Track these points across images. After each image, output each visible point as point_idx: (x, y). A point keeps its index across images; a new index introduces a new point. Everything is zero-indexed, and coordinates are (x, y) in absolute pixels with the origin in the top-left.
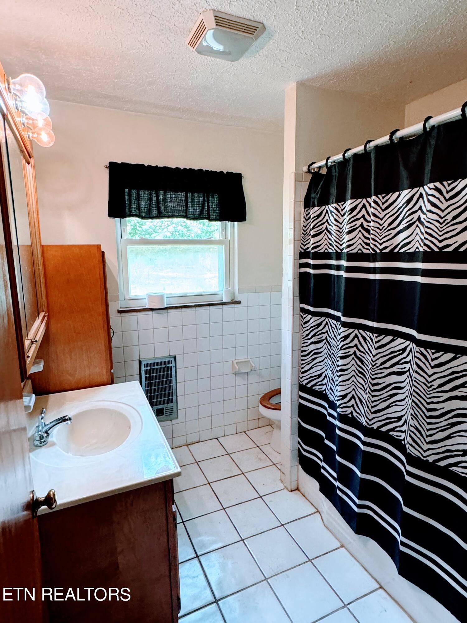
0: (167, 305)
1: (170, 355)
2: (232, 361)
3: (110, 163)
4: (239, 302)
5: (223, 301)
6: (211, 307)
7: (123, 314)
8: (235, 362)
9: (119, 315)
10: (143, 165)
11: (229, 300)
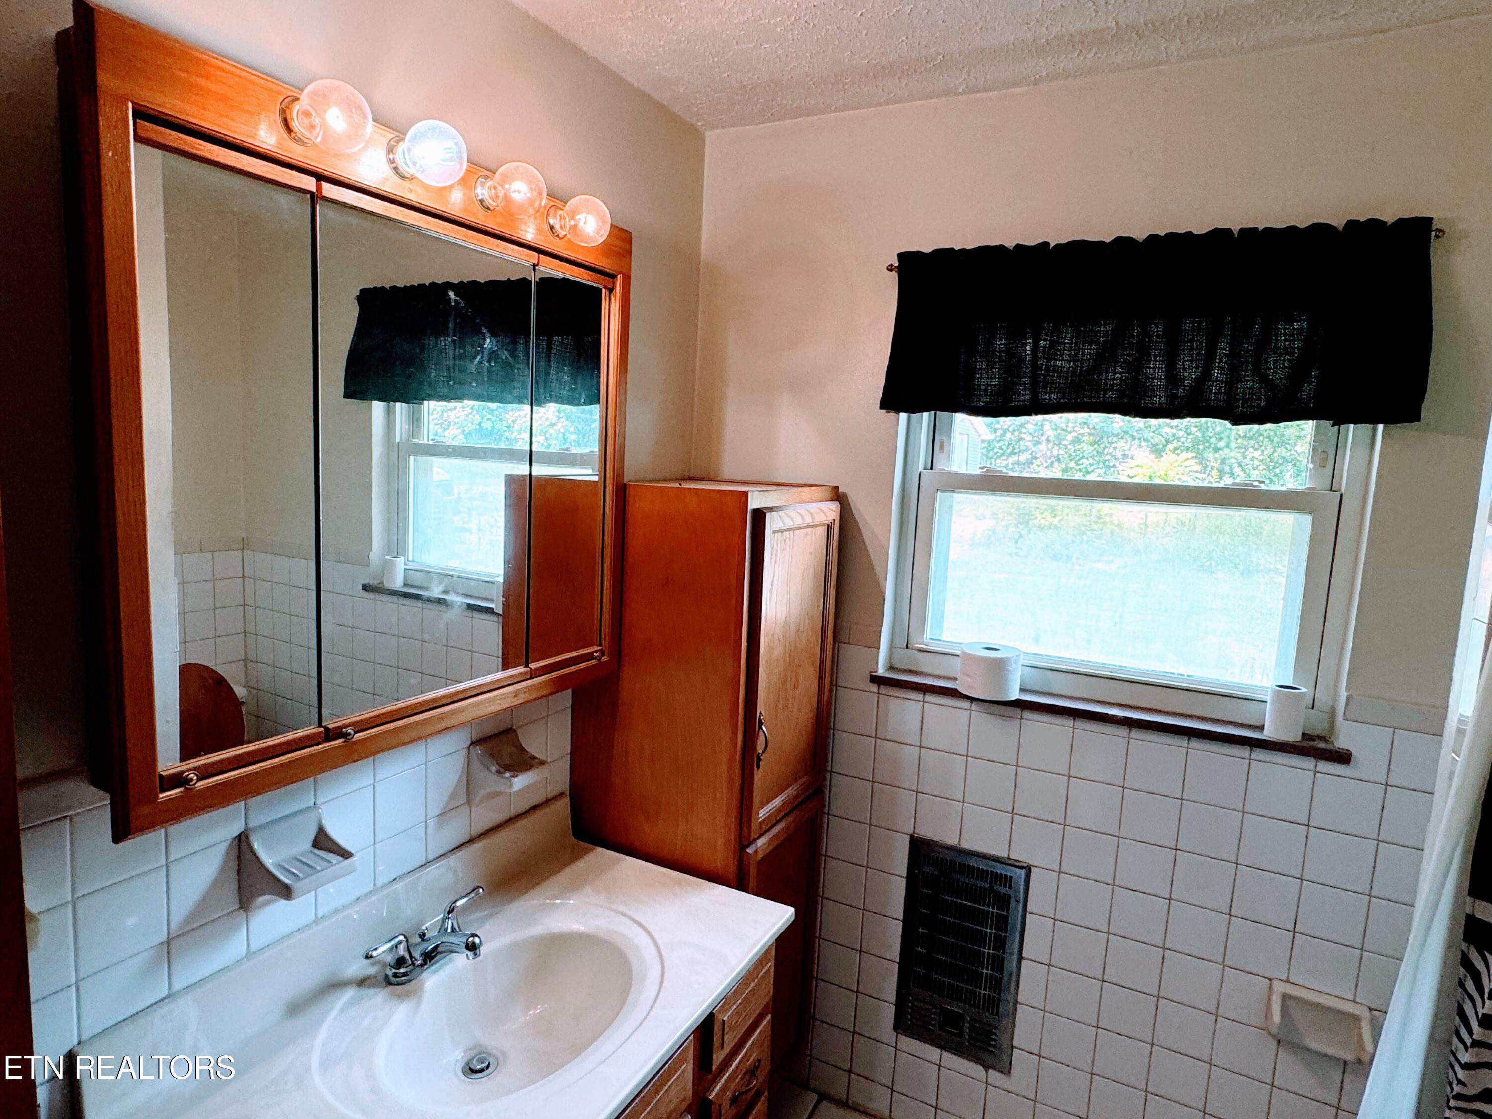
0: (1022, 690)
1: (1008, 858)
2: (1270, 979)
3: (901, 256)
4: (1343, 758)
5: (1261, 728)
6: (1195, 744)
7: (884, 690)
8: (1280, 988)
9: (874, 688)
10: (1001, 247)
11: (1292, 736)
